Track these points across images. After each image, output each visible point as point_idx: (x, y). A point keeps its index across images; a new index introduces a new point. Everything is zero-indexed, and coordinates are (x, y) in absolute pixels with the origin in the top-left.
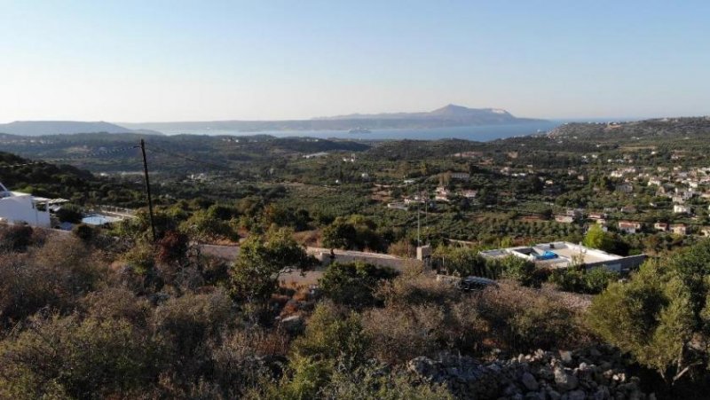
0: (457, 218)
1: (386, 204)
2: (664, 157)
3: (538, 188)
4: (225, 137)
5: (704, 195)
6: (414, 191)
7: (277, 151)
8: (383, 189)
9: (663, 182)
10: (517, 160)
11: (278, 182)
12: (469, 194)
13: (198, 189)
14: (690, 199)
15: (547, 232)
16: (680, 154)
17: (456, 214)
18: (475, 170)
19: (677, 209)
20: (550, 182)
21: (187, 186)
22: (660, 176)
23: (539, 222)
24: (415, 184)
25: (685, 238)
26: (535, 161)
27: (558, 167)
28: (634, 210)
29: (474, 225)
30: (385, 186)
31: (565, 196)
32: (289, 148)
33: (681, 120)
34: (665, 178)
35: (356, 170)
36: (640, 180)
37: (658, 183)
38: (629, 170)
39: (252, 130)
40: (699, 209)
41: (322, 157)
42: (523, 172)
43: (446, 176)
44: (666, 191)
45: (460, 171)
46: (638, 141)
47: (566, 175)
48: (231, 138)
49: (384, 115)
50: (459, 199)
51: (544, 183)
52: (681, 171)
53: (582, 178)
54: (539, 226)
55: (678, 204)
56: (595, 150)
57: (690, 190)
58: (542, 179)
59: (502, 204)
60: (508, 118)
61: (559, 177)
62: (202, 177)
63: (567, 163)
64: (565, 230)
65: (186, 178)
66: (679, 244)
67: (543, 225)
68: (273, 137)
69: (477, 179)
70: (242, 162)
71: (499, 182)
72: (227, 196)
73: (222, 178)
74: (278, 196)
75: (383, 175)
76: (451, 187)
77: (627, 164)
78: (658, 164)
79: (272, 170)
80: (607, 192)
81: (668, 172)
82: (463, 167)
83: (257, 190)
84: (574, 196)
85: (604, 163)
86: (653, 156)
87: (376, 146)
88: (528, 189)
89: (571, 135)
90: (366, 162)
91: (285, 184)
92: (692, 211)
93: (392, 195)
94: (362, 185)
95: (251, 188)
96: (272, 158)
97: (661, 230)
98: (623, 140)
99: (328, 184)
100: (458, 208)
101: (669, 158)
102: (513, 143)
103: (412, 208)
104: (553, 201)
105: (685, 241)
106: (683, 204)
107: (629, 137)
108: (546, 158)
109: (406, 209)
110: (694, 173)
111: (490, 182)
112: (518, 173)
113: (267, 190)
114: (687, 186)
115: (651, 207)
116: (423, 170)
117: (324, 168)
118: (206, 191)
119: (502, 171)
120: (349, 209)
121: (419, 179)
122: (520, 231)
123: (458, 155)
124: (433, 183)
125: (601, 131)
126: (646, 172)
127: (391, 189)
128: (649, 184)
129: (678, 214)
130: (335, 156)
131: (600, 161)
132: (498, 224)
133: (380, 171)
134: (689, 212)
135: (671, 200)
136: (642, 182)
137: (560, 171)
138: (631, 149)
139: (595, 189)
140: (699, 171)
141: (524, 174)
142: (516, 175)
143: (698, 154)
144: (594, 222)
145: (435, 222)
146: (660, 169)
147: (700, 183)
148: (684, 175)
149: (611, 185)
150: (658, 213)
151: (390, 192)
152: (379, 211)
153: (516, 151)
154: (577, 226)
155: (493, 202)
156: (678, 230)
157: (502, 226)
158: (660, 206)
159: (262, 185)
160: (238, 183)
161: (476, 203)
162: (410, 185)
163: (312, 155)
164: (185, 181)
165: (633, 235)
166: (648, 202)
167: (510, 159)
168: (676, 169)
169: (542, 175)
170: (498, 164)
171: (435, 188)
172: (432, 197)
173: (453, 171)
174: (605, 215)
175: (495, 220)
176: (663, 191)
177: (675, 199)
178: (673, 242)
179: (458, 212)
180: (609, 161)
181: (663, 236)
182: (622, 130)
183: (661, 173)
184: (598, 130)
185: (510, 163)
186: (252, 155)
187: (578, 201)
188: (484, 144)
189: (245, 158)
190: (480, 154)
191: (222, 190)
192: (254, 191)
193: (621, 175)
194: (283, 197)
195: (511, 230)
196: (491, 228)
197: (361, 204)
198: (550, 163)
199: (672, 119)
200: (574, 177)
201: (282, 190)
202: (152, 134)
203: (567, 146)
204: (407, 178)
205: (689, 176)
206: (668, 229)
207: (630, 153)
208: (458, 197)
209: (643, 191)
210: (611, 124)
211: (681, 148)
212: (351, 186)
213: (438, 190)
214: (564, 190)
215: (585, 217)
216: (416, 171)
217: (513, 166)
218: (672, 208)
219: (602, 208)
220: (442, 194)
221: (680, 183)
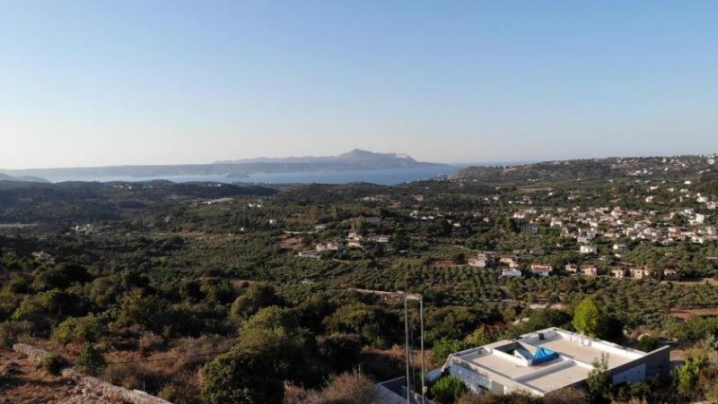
0: (372, 265)
1: (296, 253)
2: (561, 198)
3: (447, 231)
4: (117, 183)
5: (607, 235)
6: (326, 237)
7: (174, 197)
8: (293, 236)
9: (565, 223)
10: (423, 203)
11: (174, 231)
12: (382, 239)
13: (80, 243)
14: (593, 239)
15: (462, 277)
16: (576, 194)
17: (370, 261)
18: (385, 214)
19: (584, 250)
20: (457, 225)
21: (69, 239)
22: (561, 217)
23: (453, 266)
24: (326, 229)
25: (597, 279)
26: (440, 204)
27: (464, 210)
28: (542, 252)
29: (389, 273)
30: (295, 233)
31: (472, 238)
32: (188, 194)
33: (572, 162)
34: (565, 219)
35: (263, 216)
36: (543, 220)
37: (560, 223)
38: (530, 212)
39: (148, 176)
40: (605, 248)
41: (226, 203)
42: (432, 215)
43: (358, 221)
44: (570, 232)
45: (371, 216)
46: (533, 183)
47: (472, 217)
48: (124, 184)
49: (291, 158)
50: (372, 244)
51: (452, 226)
52: (581, 211)
53: (487, 220)
54: (453, 271)
55: (583, 244)
56: (495, 193)
57: (592, 229)
58: (449, 221)
59: (414, 248)
60: (410, 162)
61: (466, 220)
62: (88, 228)
63: (471, 206)
64: (479, 274)
65: (68, 230)
66: (594, 287)
67: (457, 268)
68: (170, 182)
69: (388, 223)
70: (136, 210)
71: (410, 226)
72: (115, 249)
73: (111, 229)
74: (174, 248)
75: (292, 220)
76: (364, 231)
77: (527, 205)
78: (557, 205)
79: (167, 219)
80: (513, 234)
81: (567, 212)
82: (374, 211)
83: (150, 242)
84: (482, 238)
85: (505, 204)
86: (550, 197)
87: (284, 190)
88: (438, 232)
89: (472, 178)
90: (273, 208)
91: (183, 234)
92: (598, 251)
93: (303, 242)
94: (269, 233)
95: (143, 240)
96: (170, 205)
97: (573, 272)
98: (520, 182)
99: (232, 232)
100: (372, 254)
101: (566, 199)
102: (419, 186)
103: (325, 256)
104: (463, 244)
105: (598, 283)
106: (589, 244)
107: (525, 180)
108: (450, 201)
109: (318, 257)
110: (592, 213)
111: (401, 225)
112: (427, 216)
113: (161, 242)
114: (588, 226)
115: (559, 249)
116: (334, 215)
117: (228, 215)
118: (92, 245)
119: (411, 214)
120: (256, 259)
121: (330, 224)
122: (435, 277)
123: (366, 199)
124: (344, 228)
125: (498, 174)
126: (547, 213)
127: (301, 236)
128: (552, 224)
129: (586, 255)
130: (240, 201)
131: (501, 203)
132: (413, 271)
133: (289, 216)
134: (596, 252)
135: (576, 240)
136: (545, 223)
137: (466, 213)
138: (528, 191)
139: (502, 231)
140: (597, 210)
141: (432, 218)
142: (424, 218)
143: (592, 195)
144: (507, 265)
145: (350, 271)
146: (560, 210)
147: (600, 222)
148: (583, 215)
149: (516, 226)
150: (566, 255)
151: (300, 240)
152: (289, 261)
153: (421, 194)
154: (491, 270)
155: (406, 247)
156: (589, 272)
157: (417, 273)
158: (567, 247)
159: (157, 235)
160: (128, 234)
161: (389, 249)
162: (321, 231)
163: (214, 201)
164: (67, 234)
165: (547, 277)
166: (554, 243)
167: (417, 202)
168: (575, 209)
169: (450, 218)
170: (407, 208)
171: (347, 234)
172: (345, 243)
173: (365, 215)
174: (517, 258)
175: (409, 267)
176: (567, 232)
177: (580, 240)
178: (587, 284)
179: (371, 258)
180: (510, 202)
181: (576, 278)
182: (517, 173)
183: (561, 213)
184: (495, 173)
185: (418, 206)
186: (146, 202)
187: (487, 244)
188: (391, 187)
189: (140, 206)
190: (388, 197)
191: (109, 244)
192: (146, 243)
193: (523, 217)
194: (179, 249)
195: (427, 277)
196: (407, 276)
197: (269, 254)
198: (455, 206)
199: (563, 162)
200: (480, 219)
201: (179, 241)
202: (35, 180)
203: (469, 189)
204: (318, 224)
205: (588, 216)
206: (579, 270)
207: (528, 195)
208: (371, 242)
209: (548, 232)
210: (508, 167)
211: (575, 189)
212: (258, 233)
213: (350, 236)
214: (472, 233)
215: (497, 260)
216: (326, 216)
217: (420, 209)
218: (578, 249)
219: (510, 250)
220: (354, 240)
221: (580, 223)
